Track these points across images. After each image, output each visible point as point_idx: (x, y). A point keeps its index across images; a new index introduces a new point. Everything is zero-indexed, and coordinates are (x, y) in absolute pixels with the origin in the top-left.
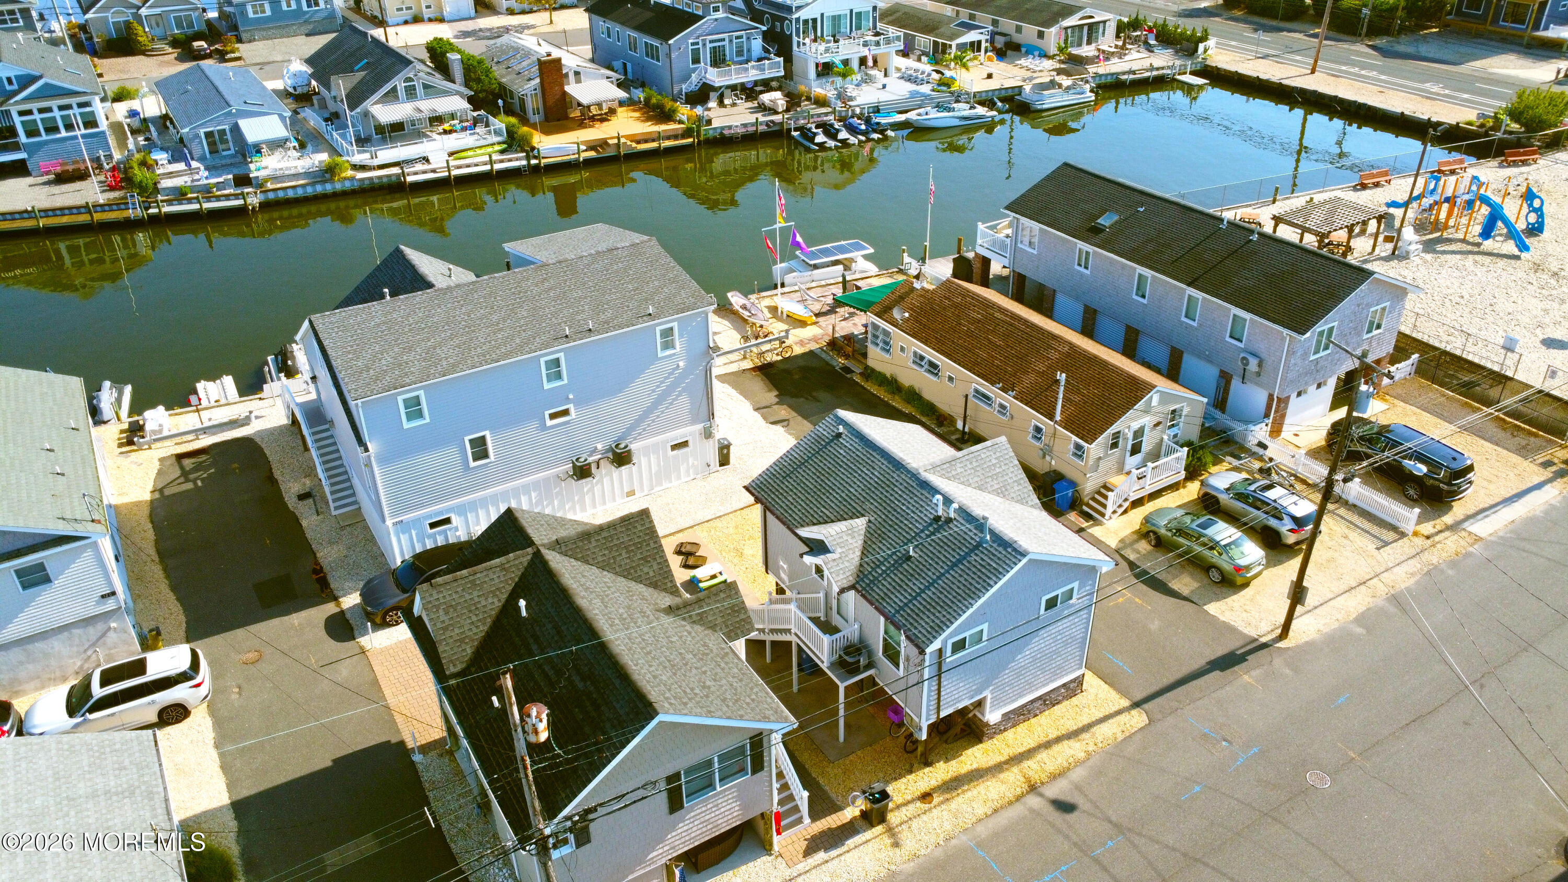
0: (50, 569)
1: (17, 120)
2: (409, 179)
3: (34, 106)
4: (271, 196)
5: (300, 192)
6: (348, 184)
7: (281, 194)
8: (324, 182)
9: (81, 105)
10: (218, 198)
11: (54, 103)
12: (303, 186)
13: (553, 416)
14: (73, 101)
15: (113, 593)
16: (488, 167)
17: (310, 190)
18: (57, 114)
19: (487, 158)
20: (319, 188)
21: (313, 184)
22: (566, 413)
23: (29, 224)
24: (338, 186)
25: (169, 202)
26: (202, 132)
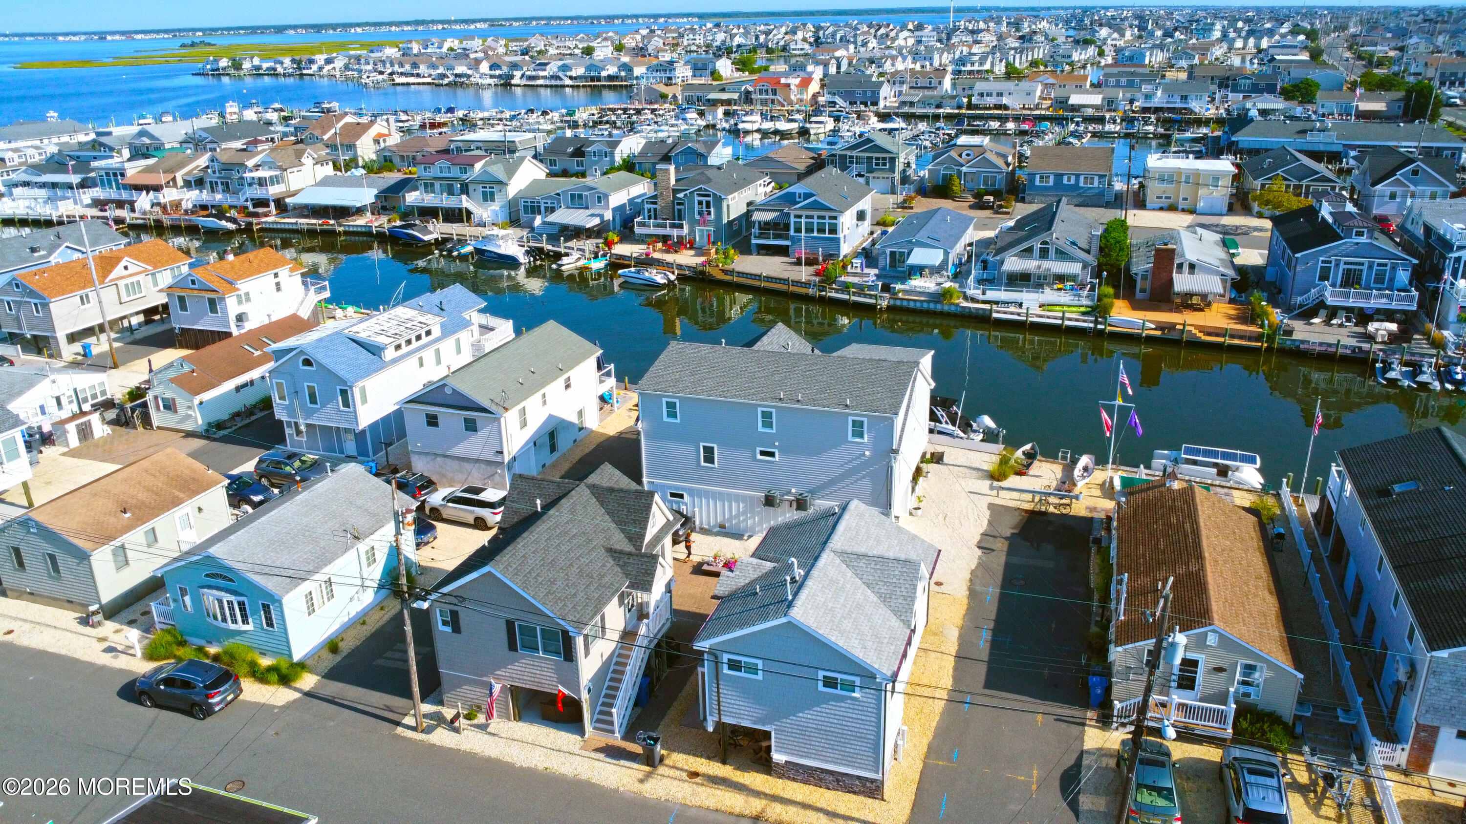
0: (479, 424)
1: (793, 220)
2: (995, 315)
3: (804, 213)
4: (898, 303)
5: (918, 305)
6: (953, 308)
7: (905, 303)
8: (936, 302)
9: (831, 218)
10: (865, 296)
11: (816, 214)
12: (922, 301)
13: (763, 453)
14: (827, 214)
15: (502, 453)
16: (1060, 322)
17: (925, 305)
18: (815, 221)
19: (1060, 314)
20: (932, 306)
21: (928, 302)
22: (772, 454)
23: (756, 283)
24: (946, 308)
25: (837, 291)
26: (888, 251)
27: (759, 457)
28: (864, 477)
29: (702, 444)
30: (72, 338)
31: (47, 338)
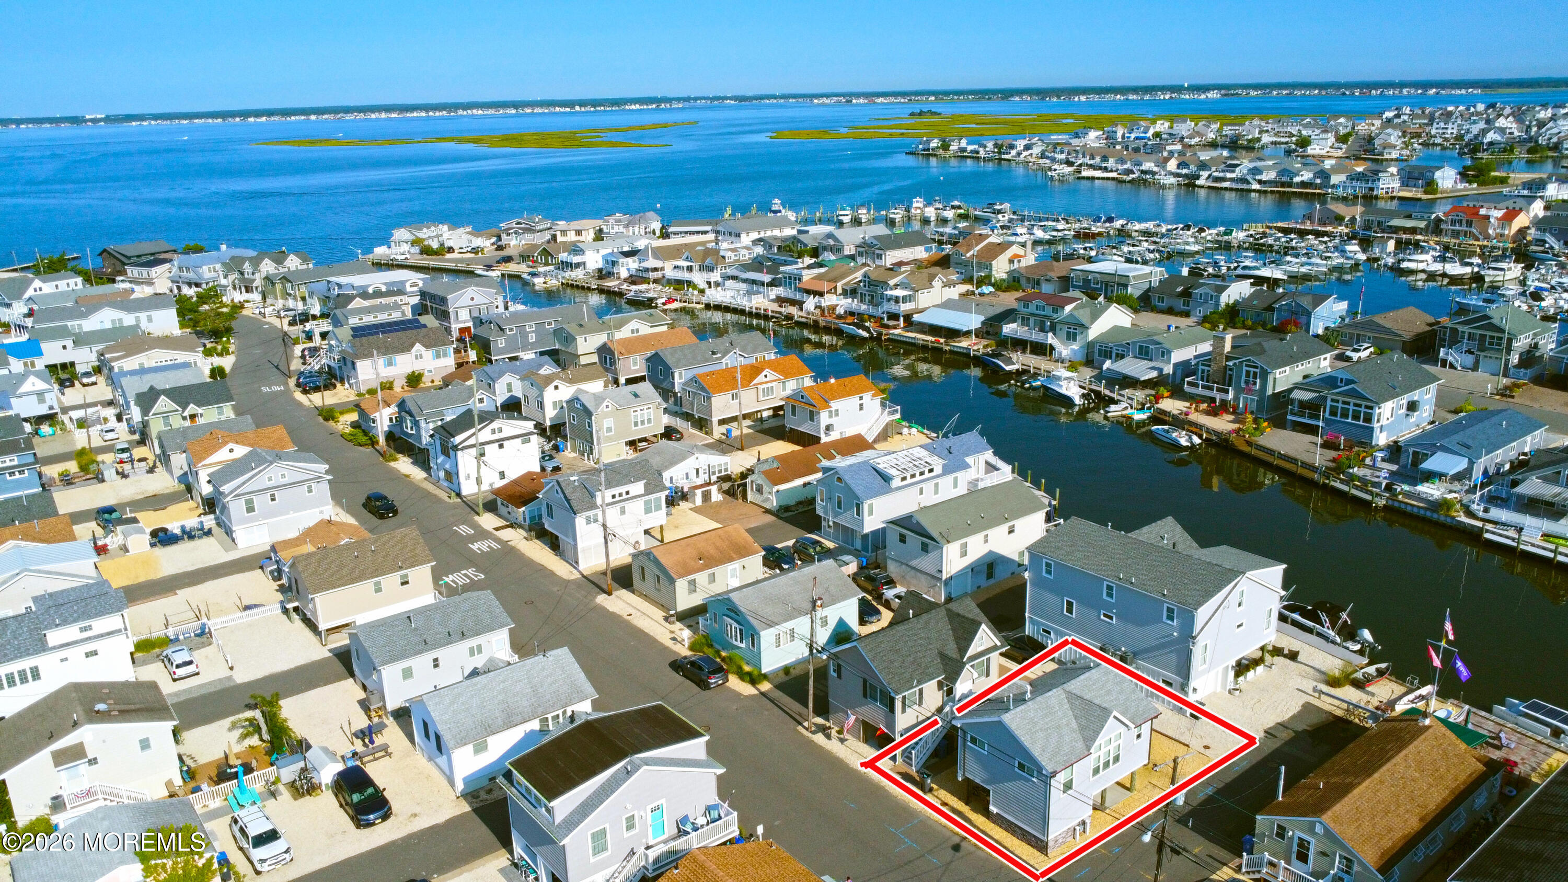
1: (1329, 403)
2: (1487, 536)
3: (1341, 399)
4: (1396, 504)
5: (1415, 510)
6: (1449, 520)
7: (1403, 506)
8: (1433, 511)
9: (1367, 407)
10: (1367, 492)
11: (1352, 401)
12: (1419, 507)
13: (1105, 615)
14: (1364, 403)
15: (941, 572)
16: (1551, 555)
17: (1422, 512)
18: (1351, 407)
19: (1552, 547)
20: (1429, 514)
21: (1425, 509)
22: (1111, 618)
23: (1269, 459)
24: (1442, 518)
25: (1342, 481)
26: (1411, 450)
27: (1102, 617)
28: (1172, 652)
29: (1066, 599)
30: (722, 422)
31: (706, 420)
